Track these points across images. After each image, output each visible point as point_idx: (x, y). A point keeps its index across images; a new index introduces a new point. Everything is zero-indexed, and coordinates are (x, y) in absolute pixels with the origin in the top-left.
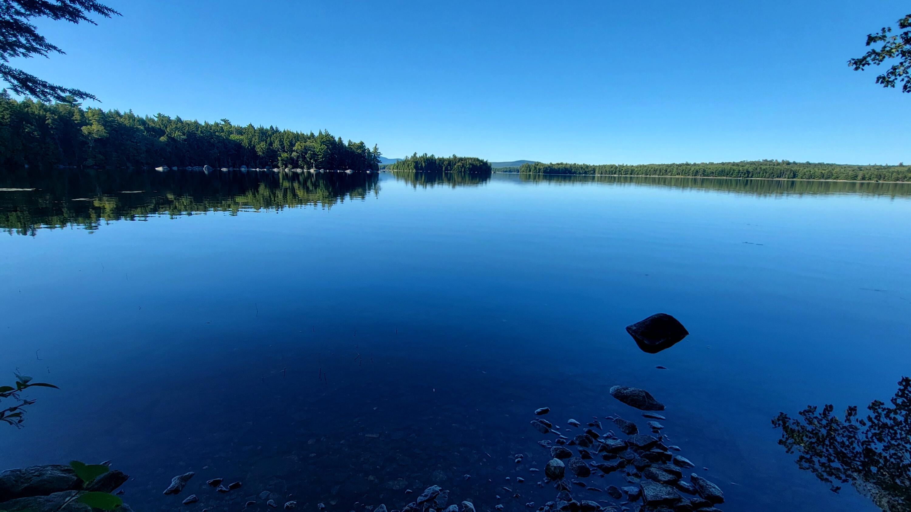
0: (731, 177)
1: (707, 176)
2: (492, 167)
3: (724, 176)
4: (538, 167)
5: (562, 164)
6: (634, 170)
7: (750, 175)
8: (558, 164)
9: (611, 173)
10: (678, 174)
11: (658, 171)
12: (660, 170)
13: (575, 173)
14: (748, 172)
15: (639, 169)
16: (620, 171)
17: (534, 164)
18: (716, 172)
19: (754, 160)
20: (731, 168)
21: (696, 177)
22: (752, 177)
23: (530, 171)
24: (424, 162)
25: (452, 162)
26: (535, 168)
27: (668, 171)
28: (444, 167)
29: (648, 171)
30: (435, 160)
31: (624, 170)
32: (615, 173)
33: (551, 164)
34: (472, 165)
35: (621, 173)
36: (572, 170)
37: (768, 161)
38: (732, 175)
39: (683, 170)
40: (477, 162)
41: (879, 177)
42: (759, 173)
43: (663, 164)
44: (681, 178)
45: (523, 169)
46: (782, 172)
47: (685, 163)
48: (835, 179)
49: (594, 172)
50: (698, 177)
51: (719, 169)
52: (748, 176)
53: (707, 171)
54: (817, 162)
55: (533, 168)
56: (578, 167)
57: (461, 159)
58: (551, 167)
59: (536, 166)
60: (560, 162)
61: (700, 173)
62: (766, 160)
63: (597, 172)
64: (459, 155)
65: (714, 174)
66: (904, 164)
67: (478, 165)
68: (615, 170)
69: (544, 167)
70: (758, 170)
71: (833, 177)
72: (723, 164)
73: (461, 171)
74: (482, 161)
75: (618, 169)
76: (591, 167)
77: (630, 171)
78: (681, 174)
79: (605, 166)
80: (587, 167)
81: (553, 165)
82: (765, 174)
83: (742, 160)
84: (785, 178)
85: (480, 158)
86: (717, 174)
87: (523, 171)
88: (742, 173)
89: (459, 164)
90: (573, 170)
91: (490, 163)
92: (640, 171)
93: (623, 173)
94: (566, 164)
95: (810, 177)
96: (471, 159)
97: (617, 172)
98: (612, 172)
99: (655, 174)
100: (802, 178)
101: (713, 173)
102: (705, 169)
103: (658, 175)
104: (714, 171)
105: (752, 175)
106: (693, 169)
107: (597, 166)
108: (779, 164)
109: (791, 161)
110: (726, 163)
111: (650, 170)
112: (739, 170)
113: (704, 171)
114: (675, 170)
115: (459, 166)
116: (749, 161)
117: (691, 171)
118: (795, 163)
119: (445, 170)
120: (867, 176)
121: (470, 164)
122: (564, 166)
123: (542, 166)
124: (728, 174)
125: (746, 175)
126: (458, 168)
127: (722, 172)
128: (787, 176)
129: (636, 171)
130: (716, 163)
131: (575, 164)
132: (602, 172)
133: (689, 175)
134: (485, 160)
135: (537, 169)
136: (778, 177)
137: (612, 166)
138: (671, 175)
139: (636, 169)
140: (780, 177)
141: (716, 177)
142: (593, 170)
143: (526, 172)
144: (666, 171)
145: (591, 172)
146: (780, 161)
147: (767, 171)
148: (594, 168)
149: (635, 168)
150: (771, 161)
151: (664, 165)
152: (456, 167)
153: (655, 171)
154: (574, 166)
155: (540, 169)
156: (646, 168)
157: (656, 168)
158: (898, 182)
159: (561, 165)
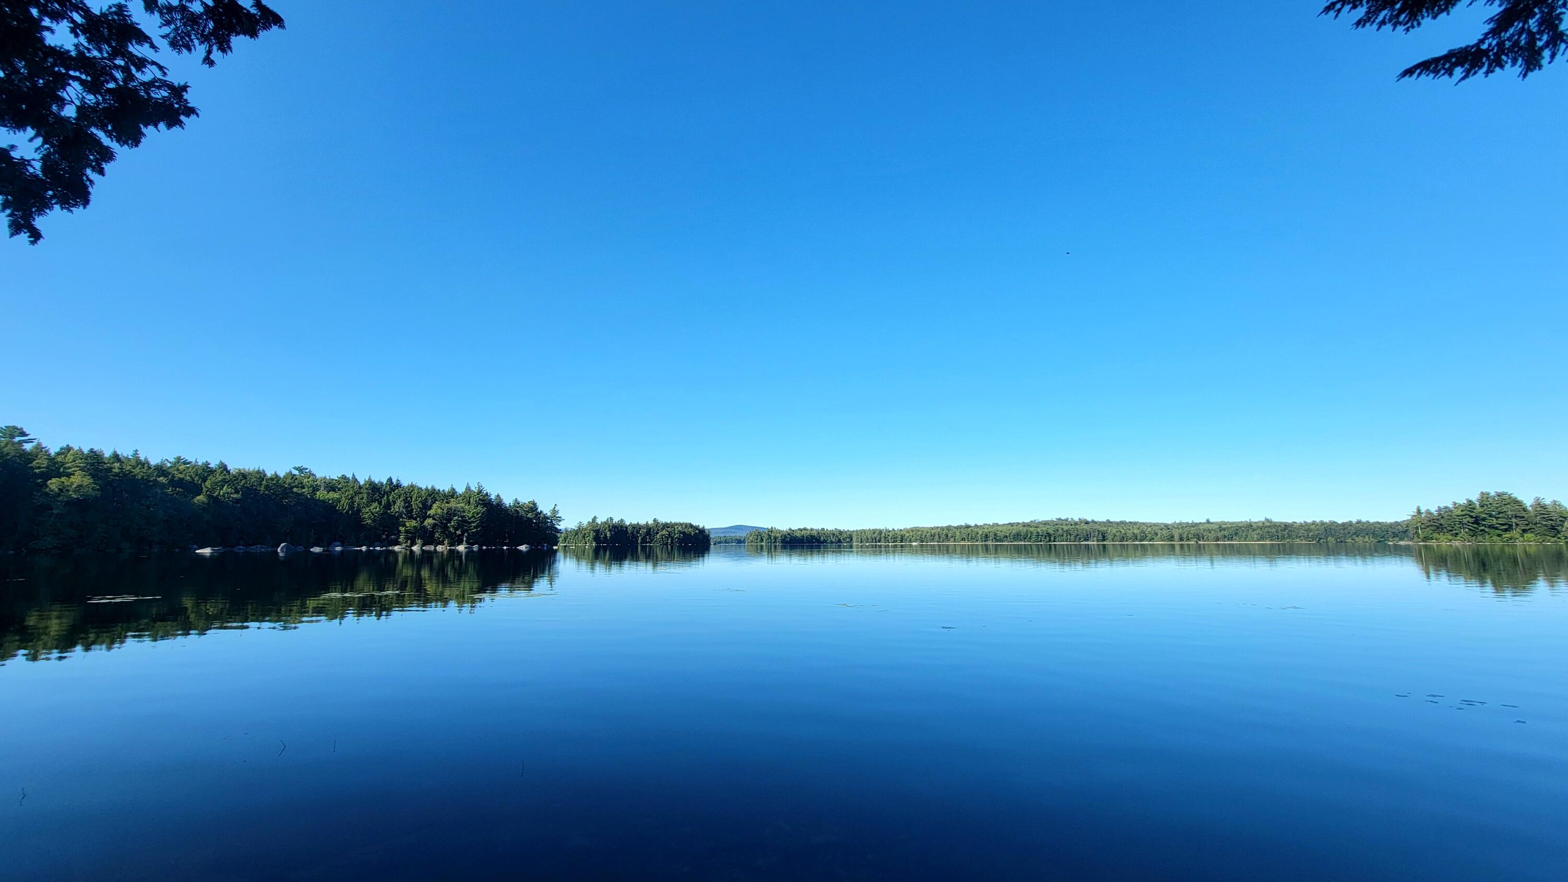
0: (1030, 542)
1: (1000, 541)
2: (712, 536)
3: (1021, 540)
4: (773, 534)
5: (805, 529)
6: (905, 535)
7: (1052, 539)
8: (800, 530)
9: (874, 541)
10: (963, 539)
11: (937, 537)
12: (939, 534)
13: (825, 541)
14: (1049, 535)
15: (911, 534)
16: (886, 538)
17: (766, 531)
18: (1010, 536)
19: (1046, 520)
20: (1027, 531)
21: (986, 543)
22: (1054, 541)
23: (762, 540)
24: (610, 530)
25: (652, 530)
26: (770, 536)
27: (949, 535)
28: (640, 538)
29: (923, 537)
30: (627, 528)
31: (891, 535)
32: (879, 541)
33: (790, 529)
34: (684, 533)
35: (888, 540)
36: (820, 537)
37: (1063, 520)
38: (1031, 539)
39: (969, 534)
40: (690, 529)
41: (1198, 537)
42: (1062, 535)
43: (936, 526)
44: (968, 545)
45: (751, 538)
46: (1088, 533)
47: (963, 524)
48: (1150, 541)
49: (851, 540)
50: (990, 543)
51: (1013, 532)
52: (1050, 540)
53: (998, 535)
54: (1118, 520)
55: (766, 536)
56: (829, 533)
57: (666, 526)
58: (792, 534)
59: (770, 533)
60: (802, 527)
61: (991, 538)
62: (1060, 519)
63: (854, 539)
64: (663, 519)
65: (1009, 538)
66: (1211, 521)
67: (693, 533)
68: (879, 536)
69: (781, 533)
70: (1060, 532)
71: (1147, 538)
72: (1011, 524)
73: (667, 544)
74: (696, 528)
75: (883, 535)
76: (846, 532)
77: (900, 537)
78: (966, 539)
79: (863, 531)
80: (841, 533)
81: (793, 531)
82: (1069, 536)
83: (1033, 520)
84: (1094, 541)
85: (694, 524)
86: (1012, 538)
87: (752, 541)
88: (1042, 536)
89: (664, 532)
90: (822, 538)
91: (709, 530)
92: (913, 537)
93: (890, 541)
94: (812, 530)
95: (1122, 539)
96: (681, 524)
97: (883, 539)
98: (876, 539)
99: (933, 540)
100: (1113, 541)
101: (1006, 537)
102: (996, 532)
103: (938, 542)
104: (1008, 535)
105: (1055, 539)
106: (980, 533)
107: (854, 531)
108: (1076, 524)
109: (1089, 519)
110: (1014, 523)
111: (926, 536)
112: (1038, 533)
113: (996, 535)
114: (958, 534)
115: (663, 535)
116: (1040, 520)
117: (978, 535)
118: (1093, 521)
119: (642, 543)
120: (1185, 536)
121: (680, 532)
122: (808, 532)
123: (779, 533)
124: (1025, 538)
125: (1048, 538)
126: (662, 538)
127: (1017, 536)
128: (1095, 539)
129: (908, 537)
130: (1002, 523)
131: (823, 529)
132: (861, 540)
133: (977, 541)
134: (701, 526)
135: (772, 538)
136: (1085, 540)
137: (874, 531)
138: (954, 541)
139: (907, 535)
140: (1088, 540)
141: (1011, 542)
142: (849, 538)
143: (757, 543)
144: (947, 536)
145: (847, 540)
146: (1076, 519)
147: (1071, 532)
148: (850, 534)
149: (905, 533)
150: (1066, 520)
151: (938, 527)
152: (658, 537)
153: (932, 536)
154: (822, 532)
155: (775, 538)
156: (920, 533)
157: (933, 532)
158: (1219, 542)
159: (805, 531)
